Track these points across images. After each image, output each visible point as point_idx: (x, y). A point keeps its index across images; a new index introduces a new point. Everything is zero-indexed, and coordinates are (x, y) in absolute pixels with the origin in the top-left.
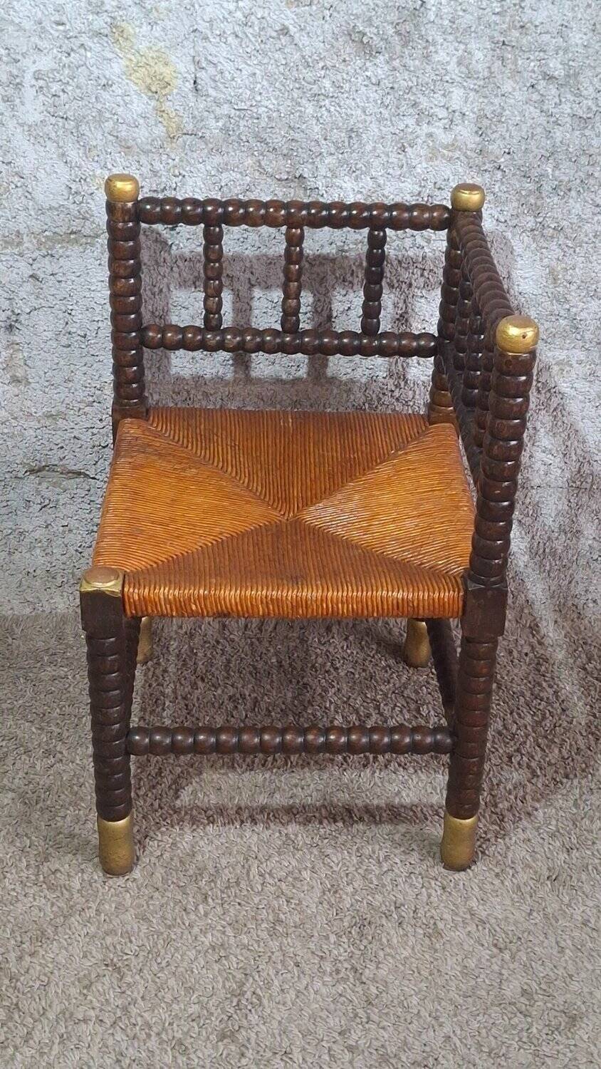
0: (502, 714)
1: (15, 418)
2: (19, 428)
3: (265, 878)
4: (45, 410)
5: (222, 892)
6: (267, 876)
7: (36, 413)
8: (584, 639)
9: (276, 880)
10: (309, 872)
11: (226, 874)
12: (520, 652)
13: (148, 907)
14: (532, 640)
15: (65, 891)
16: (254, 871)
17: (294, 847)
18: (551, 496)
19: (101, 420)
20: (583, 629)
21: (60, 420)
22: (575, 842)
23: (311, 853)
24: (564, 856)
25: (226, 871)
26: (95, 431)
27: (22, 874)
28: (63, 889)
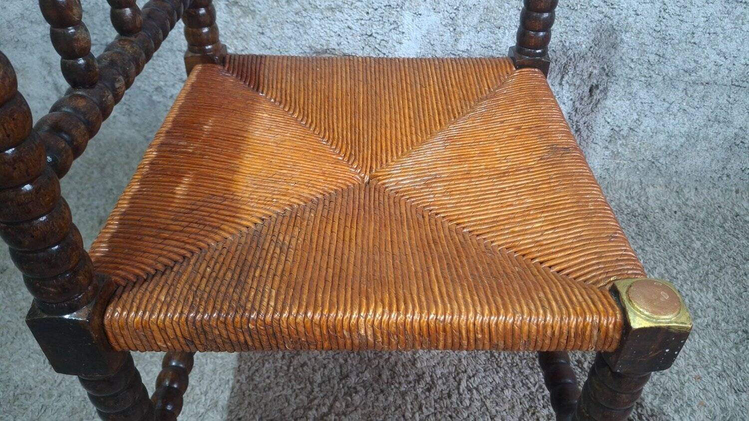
0: (663, 260)
1: (305, 10)
2: (308, 18)
3: (472, 394)
4: (327, 3)
5: (435, 401)
6: (474, 391)
7: (320, 6)
8: (719, 203)
9: (482, 397)
10: (510, 390)
11: (440, 386)
12: (670, 210)
13: (373, 408)
14: (678, 201)
15: (308, 385)
16: (463, 384)
17: (497, 364)
18: (715, 92)
19: (368, 13)
20: (716, 196)
21: (338, 13)
22: (742, 384)
23: (512, 371)
24: (732, 397)
25: (440, 382)
26: (363, 22)
27: (277, 364)
28: (307, 382)
